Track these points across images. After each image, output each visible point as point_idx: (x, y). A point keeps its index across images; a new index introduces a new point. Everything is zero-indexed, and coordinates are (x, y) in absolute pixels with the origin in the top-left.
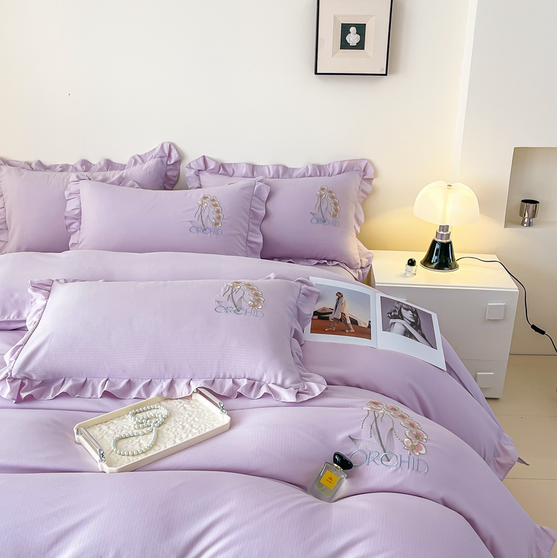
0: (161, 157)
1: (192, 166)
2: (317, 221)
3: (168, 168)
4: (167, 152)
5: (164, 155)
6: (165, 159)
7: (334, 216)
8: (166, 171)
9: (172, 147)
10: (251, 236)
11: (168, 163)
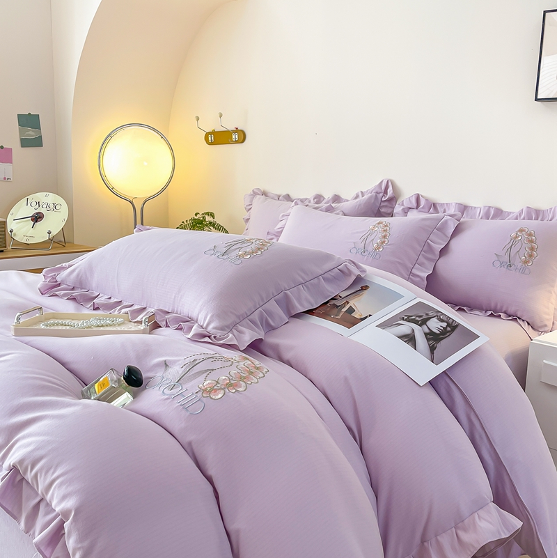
0: (377, 193)
1: (405, 204)
2: (501, 264)
3: (382, 204)
4: (383, 188)
5: (380, 191)
6: (381, 195)
7: (526, 262)
8: (380, 207)
9: (390, 183)
10: (417, 269)
11: (383, 199)
